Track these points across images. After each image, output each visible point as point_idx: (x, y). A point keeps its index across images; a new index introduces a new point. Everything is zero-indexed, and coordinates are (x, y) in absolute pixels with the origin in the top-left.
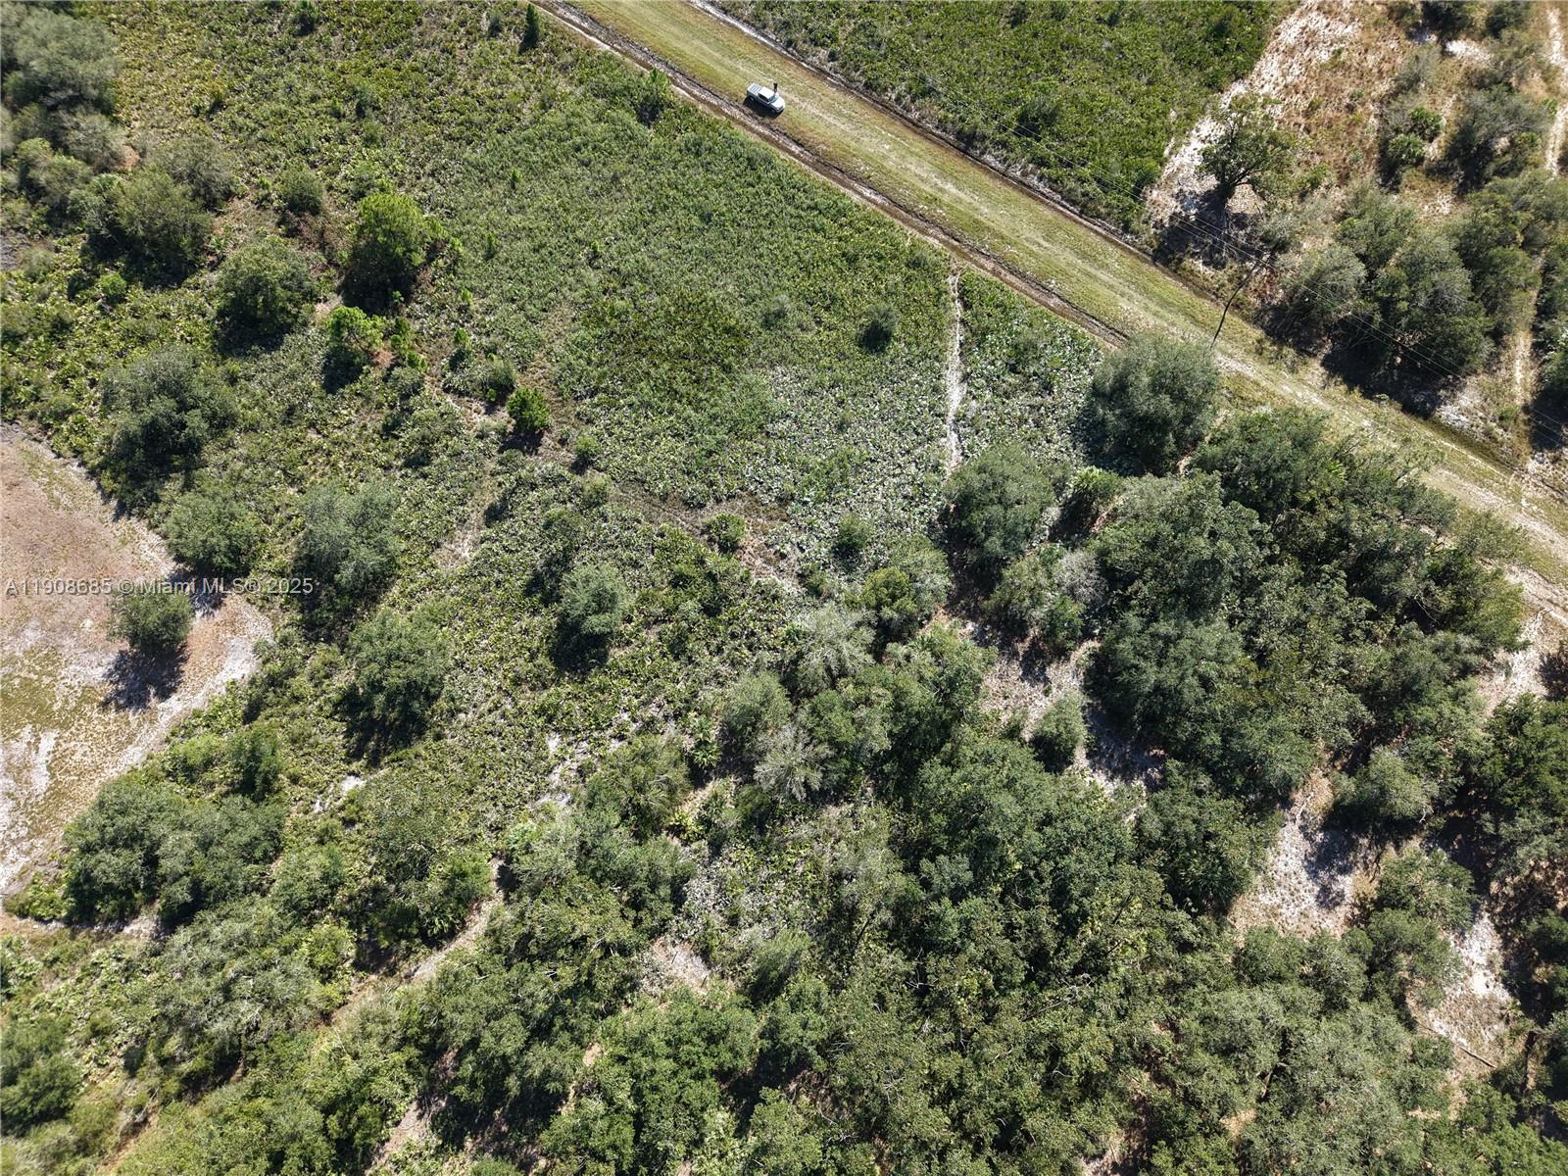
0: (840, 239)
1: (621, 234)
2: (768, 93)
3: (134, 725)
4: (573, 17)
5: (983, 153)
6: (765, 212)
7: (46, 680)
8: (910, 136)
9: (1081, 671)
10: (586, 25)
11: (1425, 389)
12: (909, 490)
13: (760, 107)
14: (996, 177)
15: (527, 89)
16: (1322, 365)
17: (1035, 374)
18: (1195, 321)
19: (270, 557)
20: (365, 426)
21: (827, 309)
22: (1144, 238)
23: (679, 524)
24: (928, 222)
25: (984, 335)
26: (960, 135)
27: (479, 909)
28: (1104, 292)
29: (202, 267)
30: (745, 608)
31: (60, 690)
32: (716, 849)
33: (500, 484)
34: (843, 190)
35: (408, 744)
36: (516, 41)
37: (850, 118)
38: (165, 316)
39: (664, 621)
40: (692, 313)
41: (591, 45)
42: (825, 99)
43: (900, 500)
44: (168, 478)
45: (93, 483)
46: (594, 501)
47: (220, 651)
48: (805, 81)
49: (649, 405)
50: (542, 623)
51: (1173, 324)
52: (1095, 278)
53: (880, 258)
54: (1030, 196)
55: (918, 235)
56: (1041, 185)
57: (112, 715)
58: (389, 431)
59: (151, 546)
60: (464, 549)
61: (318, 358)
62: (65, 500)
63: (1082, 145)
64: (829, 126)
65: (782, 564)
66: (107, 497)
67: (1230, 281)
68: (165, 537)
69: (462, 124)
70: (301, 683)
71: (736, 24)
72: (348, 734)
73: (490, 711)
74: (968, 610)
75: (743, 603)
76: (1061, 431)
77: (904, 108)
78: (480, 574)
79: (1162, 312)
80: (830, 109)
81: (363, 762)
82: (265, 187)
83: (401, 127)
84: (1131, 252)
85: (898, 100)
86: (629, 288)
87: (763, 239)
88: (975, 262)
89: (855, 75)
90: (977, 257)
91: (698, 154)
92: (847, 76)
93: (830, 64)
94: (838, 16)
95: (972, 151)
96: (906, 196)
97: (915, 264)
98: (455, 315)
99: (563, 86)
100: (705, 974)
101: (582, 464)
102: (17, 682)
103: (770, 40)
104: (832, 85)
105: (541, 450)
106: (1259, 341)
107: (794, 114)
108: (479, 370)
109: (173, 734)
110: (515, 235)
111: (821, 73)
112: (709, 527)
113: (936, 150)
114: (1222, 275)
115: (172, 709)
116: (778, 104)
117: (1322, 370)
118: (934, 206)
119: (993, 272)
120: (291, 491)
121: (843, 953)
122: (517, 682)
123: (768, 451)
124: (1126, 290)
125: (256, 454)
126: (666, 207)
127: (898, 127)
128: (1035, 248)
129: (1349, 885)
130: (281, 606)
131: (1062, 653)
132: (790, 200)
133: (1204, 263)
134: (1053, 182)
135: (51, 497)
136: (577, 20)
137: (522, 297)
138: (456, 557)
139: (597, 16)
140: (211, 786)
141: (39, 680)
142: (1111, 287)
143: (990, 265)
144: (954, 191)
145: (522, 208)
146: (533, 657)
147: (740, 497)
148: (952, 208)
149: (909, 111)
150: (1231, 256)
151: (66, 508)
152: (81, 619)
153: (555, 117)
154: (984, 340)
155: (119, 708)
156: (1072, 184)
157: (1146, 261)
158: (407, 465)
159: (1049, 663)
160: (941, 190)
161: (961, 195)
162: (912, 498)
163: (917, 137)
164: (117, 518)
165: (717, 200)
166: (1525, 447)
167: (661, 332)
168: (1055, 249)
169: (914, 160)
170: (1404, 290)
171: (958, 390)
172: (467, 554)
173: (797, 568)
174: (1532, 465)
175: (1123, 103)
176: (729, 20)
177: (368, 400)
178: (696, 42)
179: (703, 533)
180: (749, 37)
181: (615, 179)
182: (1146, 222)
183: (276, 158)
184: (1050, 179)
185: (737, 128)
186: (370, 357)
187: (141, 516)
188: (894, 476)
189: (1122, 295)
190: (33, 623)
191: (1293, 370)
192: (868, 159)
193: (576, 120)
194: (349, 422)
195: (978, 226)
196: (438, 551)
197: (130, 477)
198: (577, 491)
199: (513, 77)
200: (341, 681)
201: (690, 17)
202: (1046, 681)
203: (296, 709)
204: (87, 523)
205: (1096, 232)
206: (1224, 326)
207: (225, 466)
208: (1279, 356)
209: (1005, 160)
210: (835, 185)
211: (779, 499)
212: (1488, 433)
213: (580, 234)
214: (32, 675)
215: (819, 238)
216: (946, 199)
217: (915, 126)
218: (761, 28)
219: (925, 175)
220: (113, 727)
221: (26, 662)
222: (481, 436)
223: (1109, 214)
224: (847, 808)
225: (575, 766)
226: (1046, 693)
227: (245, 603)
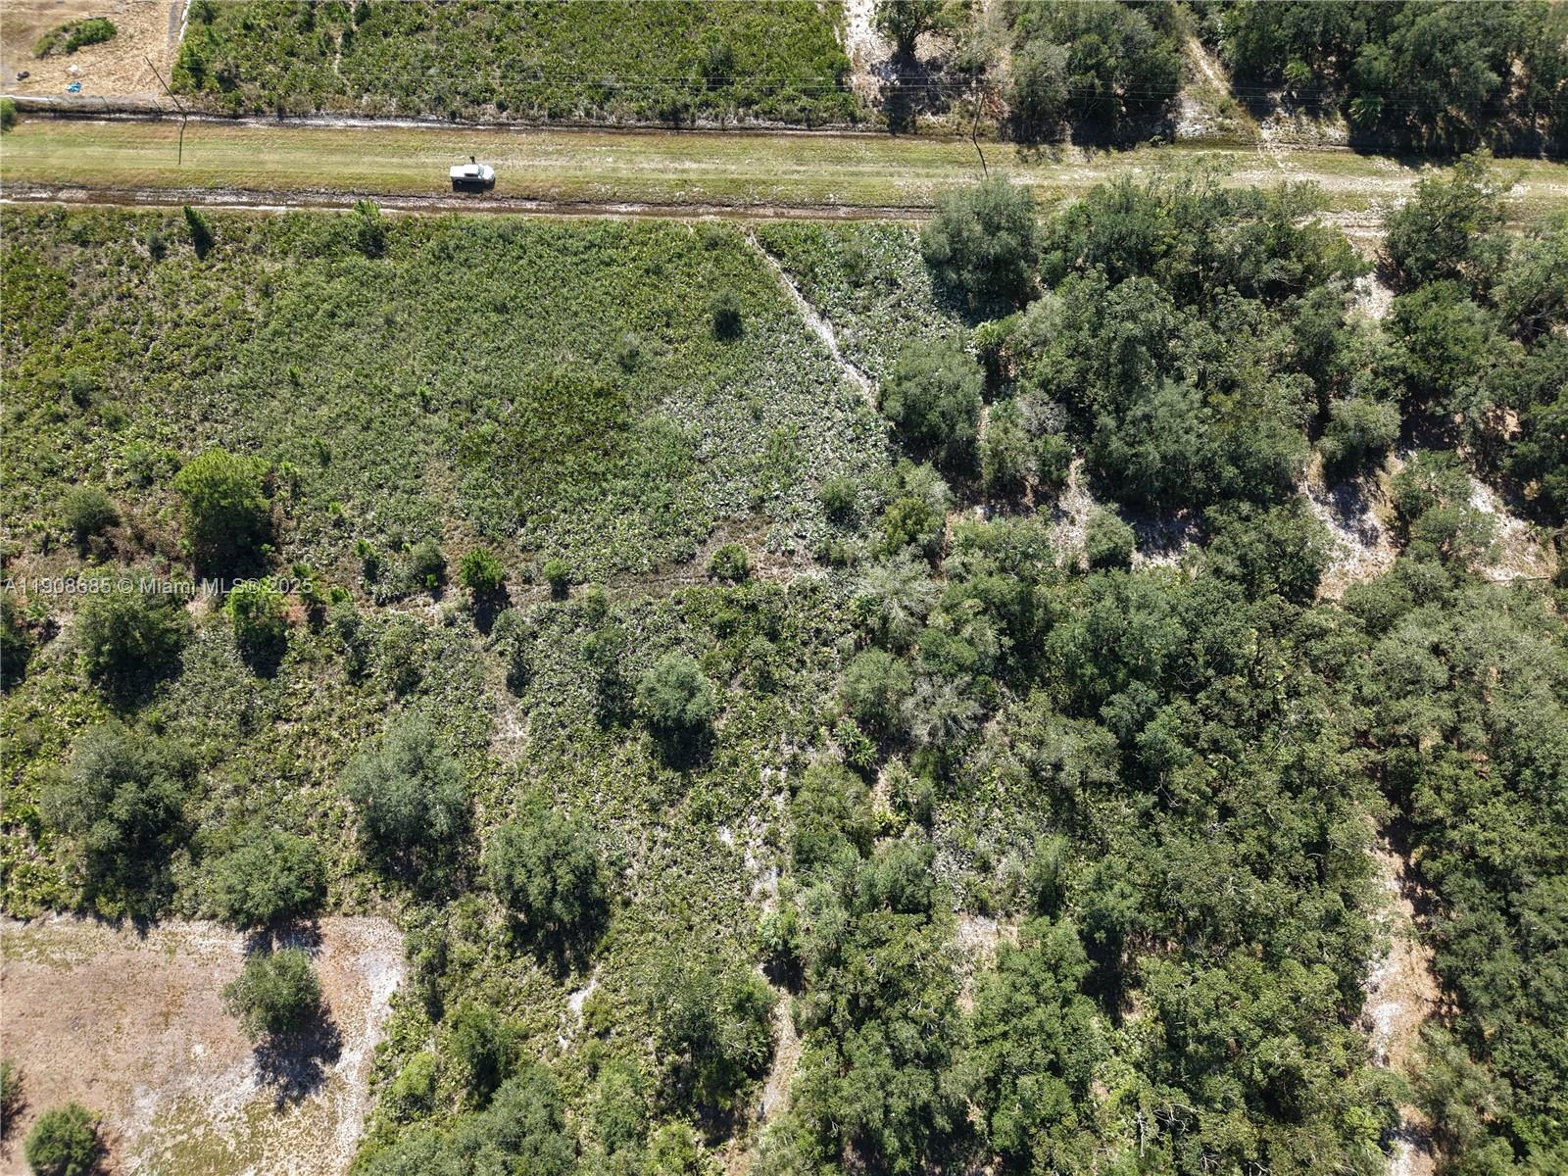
0: (634, 260)
1: (434, 368)
2: (472, 169)
3: (326, 1104)
4: (226, 199)
5: (693, 121)
6: (550, 274)
7: (199, 1131)
8: (622, 139)
9: (1085, 489)
10: (245, 199)
11: (1158, 119)
12: (850, 433)
13: (471, 186)
14: (719, 135)
15: (236, 288)
16: (1074, 144)
17: (876, 278)
18: (961, 164)
19: (335, 863)
20: (330, 687)
21: (668, 325)
22: (873, 119)
23: (686, 583)
24: (693, 204)
25: (812, 271)
26: (662, 115)
27: (775, 1017)
28: (875, 181)
29: (33, 646)
30: (796, 615)
31: (222, 1129)
32: (926, 821)
33: (501, 654)
34: (601, 218)
35: (603, 929)
36: (187, 250)
37: (559, 152)
38: (34, 715)
39: (738, 671)
40: (554, 398)
41: (266, 216)
42: (524, 147)
43: (850, 446)
44: (169, 862)
45: (90, 920)
46: (598, 612)
47: (355, 979)
48: (495, 141)
49: (581, 501)
50: (637, 746)
51: (947, 176)
52: (862, 174)
53: (680, 256)
54: (757, 136)
55: (695, 220)
56: (760, 121)
57: (296, 1111)
58: (357, 675)
59: (203, 935)
60: (514, 732)
61: (230, 655)
62: (71, 956)
63: (770, 70)
64: (546, 169)
65: (796, 559)
66: (116, 923)
67: (962, 117)
68: (213, 916)
69: (197, 356)
70: (460, 949)
71: (389, 123)
72: (541, 961)
73: (651, 850)
74: (968, 499)
75: (791, 610)
76: (928, 312)
77: (598, 118)
78: (549, 741)
79: (931, 171)
80: (534, 154)
81: (574, 975)
82: (40, 529)
83: (137, 393)
84: (871, 137)
85: (588, 114)
86: (481, 412)
87: (567, 299)
88: (756, 216)
89: (534, 112)
90: (755, 211)
91: (450, 258)
92: (527, 117)
93: (505, 114)
94: (478, 69)
95: (683, 125)
96: (659, 193)
97: (713, 244)
98: (336, 532)
99: (269, 267)
100: (994, 926)
101: (561, 587)
102: (168, 1155)
103: (433, 121)
104: (519, 132)
105: (513, 600)
106: (1018, 152)
107: (507, 175)
108: (398, 567)
109: (373, 1083)
110: (333, 427)
111: (501, 127)
112: (714, 568)
113: (655, 140)
114: (953, 116)
115: (353, 1060)
116: (488, 174)
117: (1077, 148)
118: (688, 188)
119: (776, 215)
120: (304, 791)
121: (1084, 828)
122: (654, 808)
123: (713, 474)
124: (892, 170)
125: (244, 780)
126: (458, 320)
127: (605, 138)
128: (796, 176)
129: (1375, 517)
130: (383, 897)
131: (1061, 485)
132: (563, 251)
133: (933, 114)
134: (769, 113)
135: (54, 963)
136: (233, 199)
137: (387, 479)
138: (512, 742)
139: (251, 184)
140: (449, 1100)
141: (192, 1136)
142: (878, 174)
143: (770, 211)
144: (695, 166)
145: (321, 398)
146: (652, 779)
147: (718, 527)
148: (704, 181)
149: (604, 119)
150: (949, 96)
151: (79, 962)
152: (187, 1050)
153: (288, 299)
154: (816, 276)
155: (297, 1101)
156: (784, 108)
157: (886, 138)
158: (401, 692)
159: (1058, 499)
160: (684, 171)
161: (704, 166)
162: (858, 438)
163: (628, 138)
164: (143, 934)
165: (500, 289)
166: (1252, 124)
167: (541, 432)
168: (812, 168)
169: (641, 158)
170: (1105, 49)
171: (824, 328)
172: (520, 733)
173: (810, 555)
174: (1266, 134)
175: (774, 18)
176: (379, 123)
177: (313, 660)
178: (366, 159)
179: (711, 578)
180: (410, 129)
181: (389, 322)
182: (865, 106)
183: (26, 496)
184: (765, 113)
185: (467, 216)
186: (284, 622)
187: (169, 915)
188: (829, 429)
189: (892, 175)
190: (138, 1091)
191: (1058, 161)
192: (602, 179)
193: (311, 290)
194: (311, 693)
195: (737, 185)
196: (491, 749)
197: (128, 886)
198: (576, 614)
199: (212, 285)
200: (496, 921)
201: (342, 139)
202: (1066, 514)
203: (476, 974)
204: (115, 960)
205: (832, 136)
206: (985, 156)
207: (219, 811)
208: (1041, 156)
209: (716, 116)
210: (591, 217)
211: (752, 508)
212: (1221, 128)
213: (396, 389)
214: (180, 1138)
215: (615, 269)
216: (693, 176)
217: (619, 129)
218: (417, 115)
219: (661, 166)
220: (306, 1122)
221: (162, 1130)
222: (450, 622)
223: (832, 116)
224: (1000, 715)
225: (759, 841)
226: (1073, 522)
227: (344, 920)
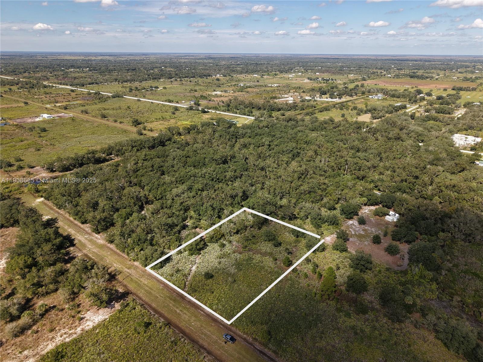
18: (131, 278)
22: (131, 297)
42: (209, 341)
48: (214, 349)
51: (137, 278)
52: (150, 288)
54: (156, 310)
56: (151, 312)
77: (183, 337)
79: (137, 281)
80: (208, 337)
118: (185, 306)
124: (143, 285)
128: (162, 295)
142: (147, 286)
144: (177, 310)
148: (180, 306)
154: (184, 275)
157: (134, 293)
160: (181, 311)
168: (156, 294)
169: (186, 319)
171: (193, 269)
182: (128, 300)
192: (199, 321)
195: (175, 300)
209: (158, 319)
217: (182, 332)
219: (184, 315)
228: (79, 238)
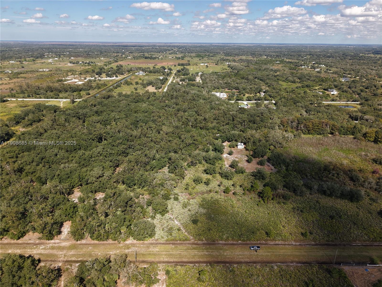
3: (228, 164)
51: (146, 251)
77: (231, 265)
80: (244, 255)
95: (210, 264)
96: (212, 247)
107: (248, 250)
111: (254, 262)
118: (206, 248)
128: (181, 251)
142: (162, 251)
161: (203, 253)
174: (60, 264)
189: (159, 251)
216: (205, 251)
217: (225, 263)
219: (213, 253)
228: (35, 252)
